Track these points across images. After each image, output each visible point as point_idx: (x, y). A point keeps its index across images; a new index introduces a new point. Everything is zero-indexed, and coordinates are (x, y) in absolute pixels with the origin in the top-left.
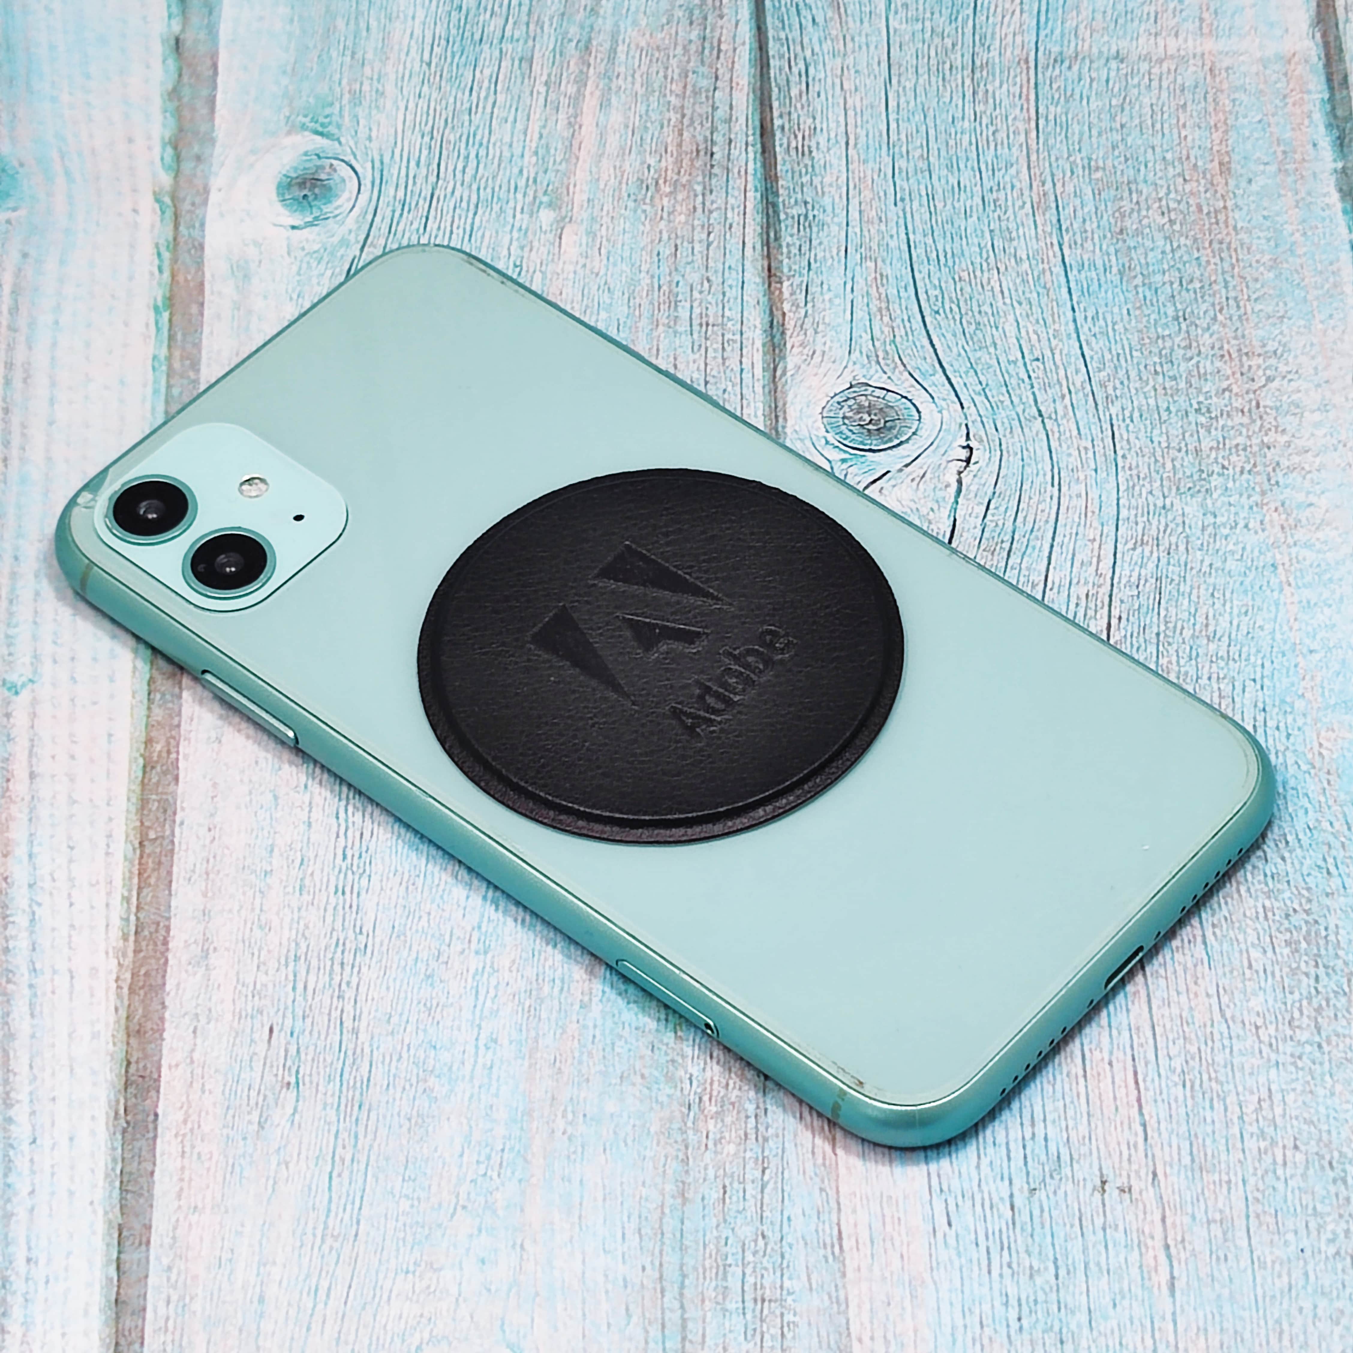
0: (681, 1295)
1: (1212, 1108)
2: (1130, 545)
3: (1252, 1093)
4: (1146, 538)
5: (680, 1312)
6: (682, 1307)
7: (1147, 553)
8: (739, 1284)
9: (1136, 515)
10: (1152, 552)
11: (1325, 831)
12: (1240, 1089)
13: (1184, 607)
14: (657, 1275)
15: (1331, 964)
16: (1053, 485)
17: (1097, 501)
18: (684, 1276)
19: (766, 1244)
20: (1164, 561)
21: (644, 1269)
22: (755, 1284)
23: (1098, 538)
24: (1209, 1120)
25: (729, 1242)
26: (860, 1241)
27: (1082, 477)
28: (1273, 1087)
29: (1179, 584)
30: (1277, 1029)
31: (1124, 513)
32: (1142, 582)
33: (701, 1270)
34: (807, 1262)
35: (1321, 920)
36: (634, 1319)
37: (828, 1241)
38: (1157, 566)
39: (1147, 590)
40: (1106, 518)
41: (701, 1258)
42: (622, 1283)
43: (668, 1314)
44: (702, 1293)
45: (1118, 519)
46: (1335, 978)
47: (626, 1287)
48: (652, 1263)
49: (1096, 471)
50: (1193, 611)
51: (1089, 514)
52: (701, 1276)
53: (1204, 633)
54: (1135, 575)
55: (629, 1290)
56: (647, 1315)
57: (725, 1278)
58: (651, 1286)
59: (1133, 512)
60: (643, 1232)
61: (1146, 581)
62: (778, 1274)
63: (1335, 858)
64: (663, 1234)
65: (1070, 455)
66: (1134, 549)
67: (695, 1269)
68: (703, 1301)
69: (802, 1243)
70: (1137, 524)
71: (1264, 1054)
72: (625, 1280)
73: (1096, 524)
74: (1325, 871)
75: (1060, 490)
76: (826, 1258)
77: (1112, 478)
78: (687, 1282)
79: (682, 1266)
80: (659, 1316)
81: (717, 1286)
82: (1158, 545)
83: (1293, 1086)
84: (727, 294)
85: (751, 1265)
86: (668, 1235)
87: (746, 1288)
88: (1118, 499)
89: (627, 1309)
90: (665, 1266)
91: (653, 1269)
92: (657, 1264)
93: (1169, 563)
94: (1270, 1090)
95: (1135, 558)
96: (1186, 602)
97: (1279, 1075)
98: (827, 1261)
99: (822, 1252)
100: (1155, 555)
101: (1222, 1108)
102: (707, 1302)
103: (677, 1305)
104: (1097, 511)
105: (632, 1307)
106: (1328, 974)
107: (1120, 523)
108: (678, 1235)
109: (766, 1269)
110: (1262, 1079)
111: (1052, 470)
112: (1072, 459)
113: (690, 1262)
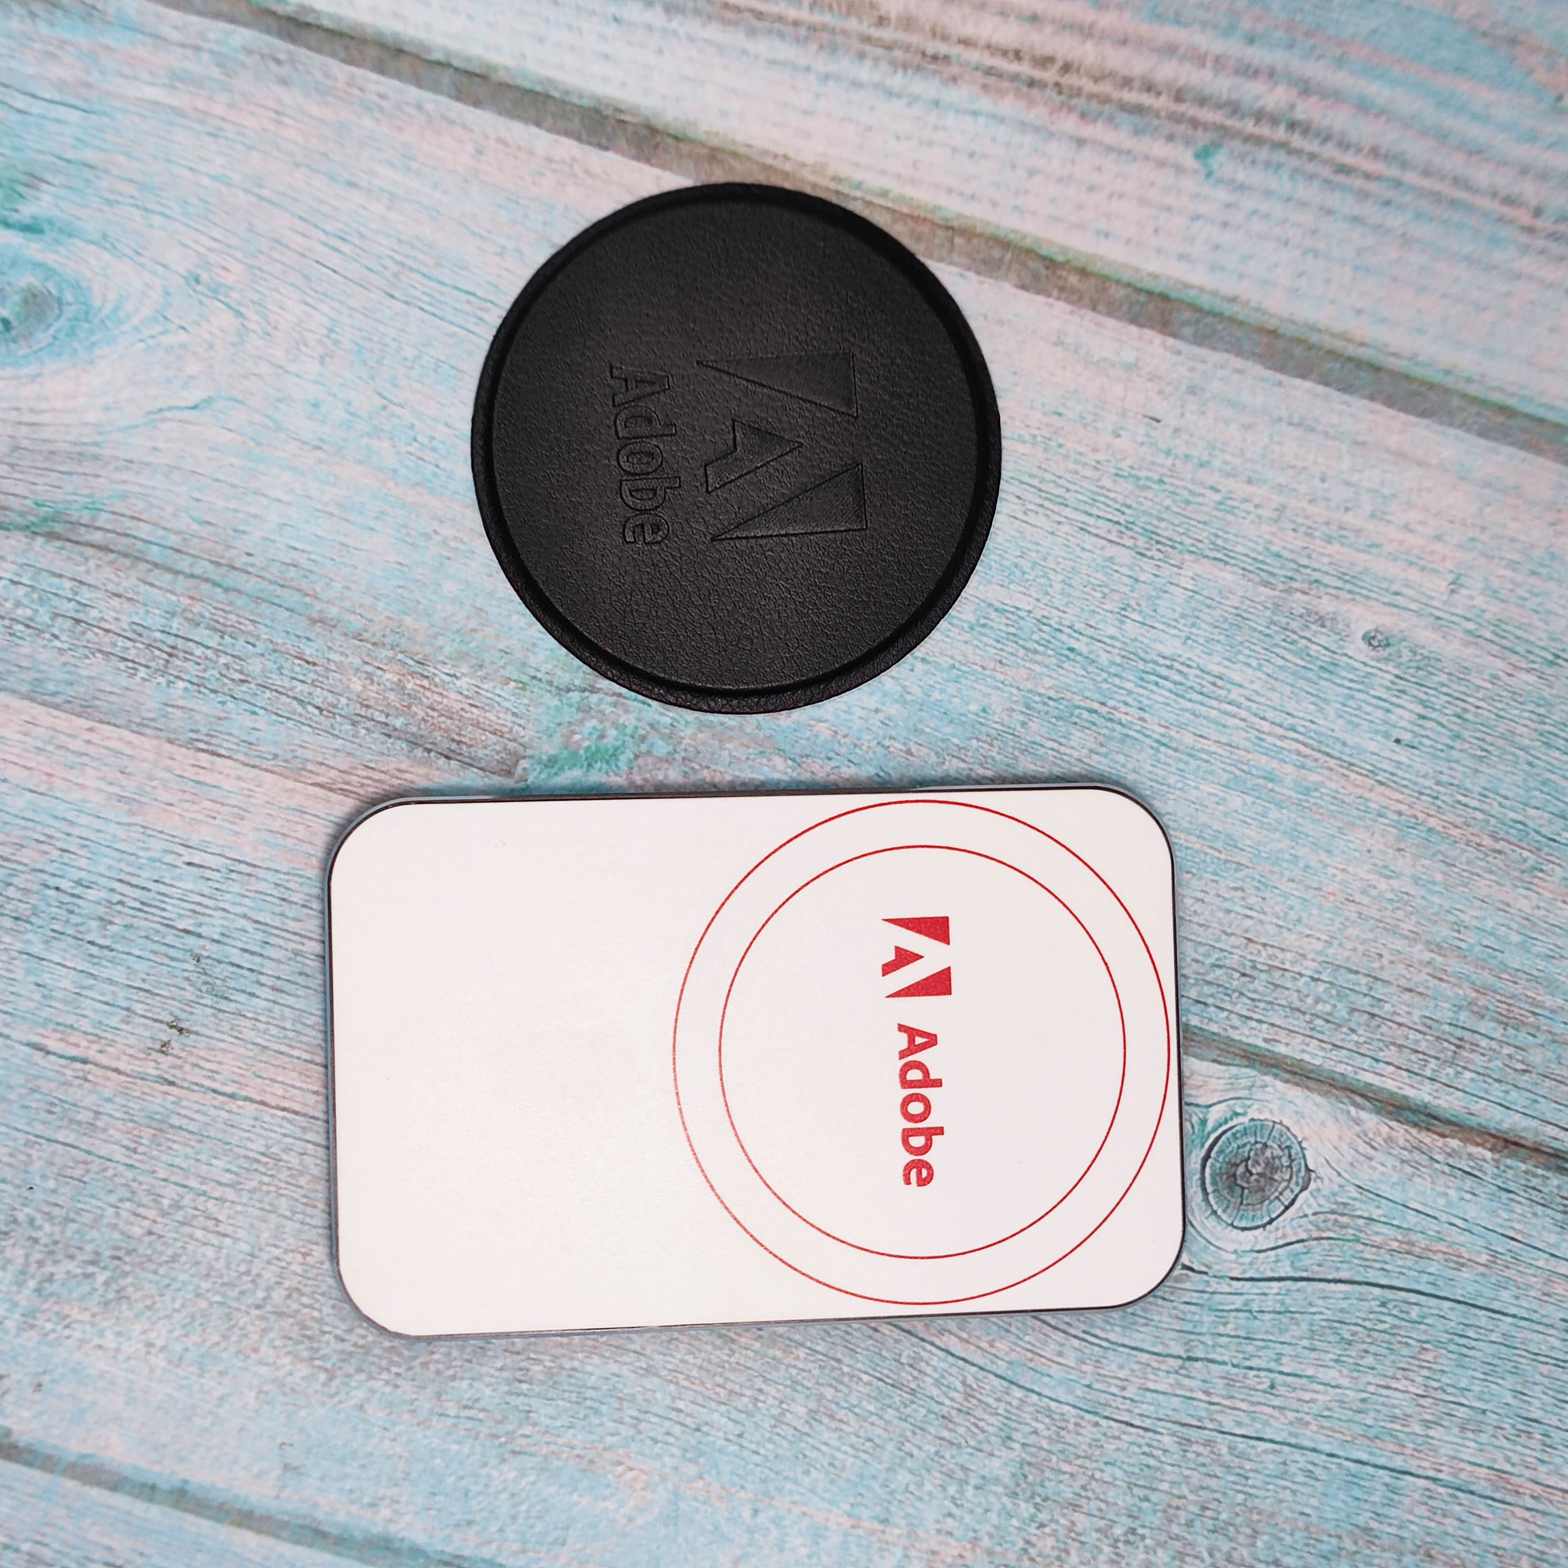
0: (207, 580)
1: (228, 1171)
2: (970, 1380)
3: (229, 1217)
4: (974, 1401)
5: (188, 571)
6: (192, 576)
7: (953, 1394)
8: (197, 639)
9: (1010, 1404)
10: (952, 1399)
11: (520, 1425)
12: (239, 1208)
13: (864, 1403)
14: (238, 565)
15: (353, 1361)
16: (1084, 1332)
17: (1045, 1370)
18: (227, 590)
19: (233, 680)
20: (936, 1408)
21: (249, 554)
22: (192, 654)
23: (994, 1351)
24: (215, 1162)
25: (250, 647)
26: (202, 771)
27: (1085, 1368)
28: (228, 1241)
29: (898, 1410)
30: (295, 1273)
31: (1018, 1393)
32: (915, 1373)
33: (227, 608)
34: (199, 712)
35: (410, 1374)
36: (195, 526)
37: (214, 741)
38: (932, 1398)
39: (903, 1374)
40: (1018, 1370)
41: (241, 613)
42: (241, 528)
43: (188, 560)
44: (201, 601)
45: (1012, 1382)
46: (334, 1358)
47: (235, 531)
48: (252, 565)
49: (1088, 1386)
50: (857, 1410)
51: (1030, 1355)
52: (220, 606)
53: (822, 1409)
54: (929, 1370)
55: (230, 532)
56: (196, 540)
57: (209, 627)
58: (227, 554)
59: (1015, 1403)
60: (292, 569)
61: (915, 1378)
62: (195, 680)
63: (480, 1421)
64: (282, 586)
65: (1121, 1367)
66: (964, 1382)
67: (231, 603)
68: (192, 598)
69: (223, 715)
70: (998, 1400)
71: (269, 1248)
72: (244, 532)
73: (1013, 1356)
74: (470, 1403)
75: (1075, 1337)
76: (197, 731)
77: (1070, 1399)
78: (218, 590)
79: (239, 591)
80: (192, 551)
81: (202, 616)
82: (959, 1410)
83: (222, 1262)
84: (1496, 1085)
85: (214, 658)
86: (279, 591)
87: (191, 644)
88: (1039, 1394)
89: (209, 523)
90: (245, 576)
91: (246, 564)
92: (250, 569)
93: (930, 1411)
94: (225, 1235)
95: (951, 1379)
96: (872, 1408)
97: (240, 1252)
98: (192, 731)
99: (204, 730)
100: (947, 1402)
101: (224, 1181)
102: (189, 601)
103: (197, 571)
104: (1032, 1365)
105: (210, 529)
106: (342, 1351)
107: (1006, 1384)
108: (276, 601)
109: (205, 670)
110: (241, 1234)
111: (1107, 1340)
112: (1114, 1367)
113: (240, 601)
